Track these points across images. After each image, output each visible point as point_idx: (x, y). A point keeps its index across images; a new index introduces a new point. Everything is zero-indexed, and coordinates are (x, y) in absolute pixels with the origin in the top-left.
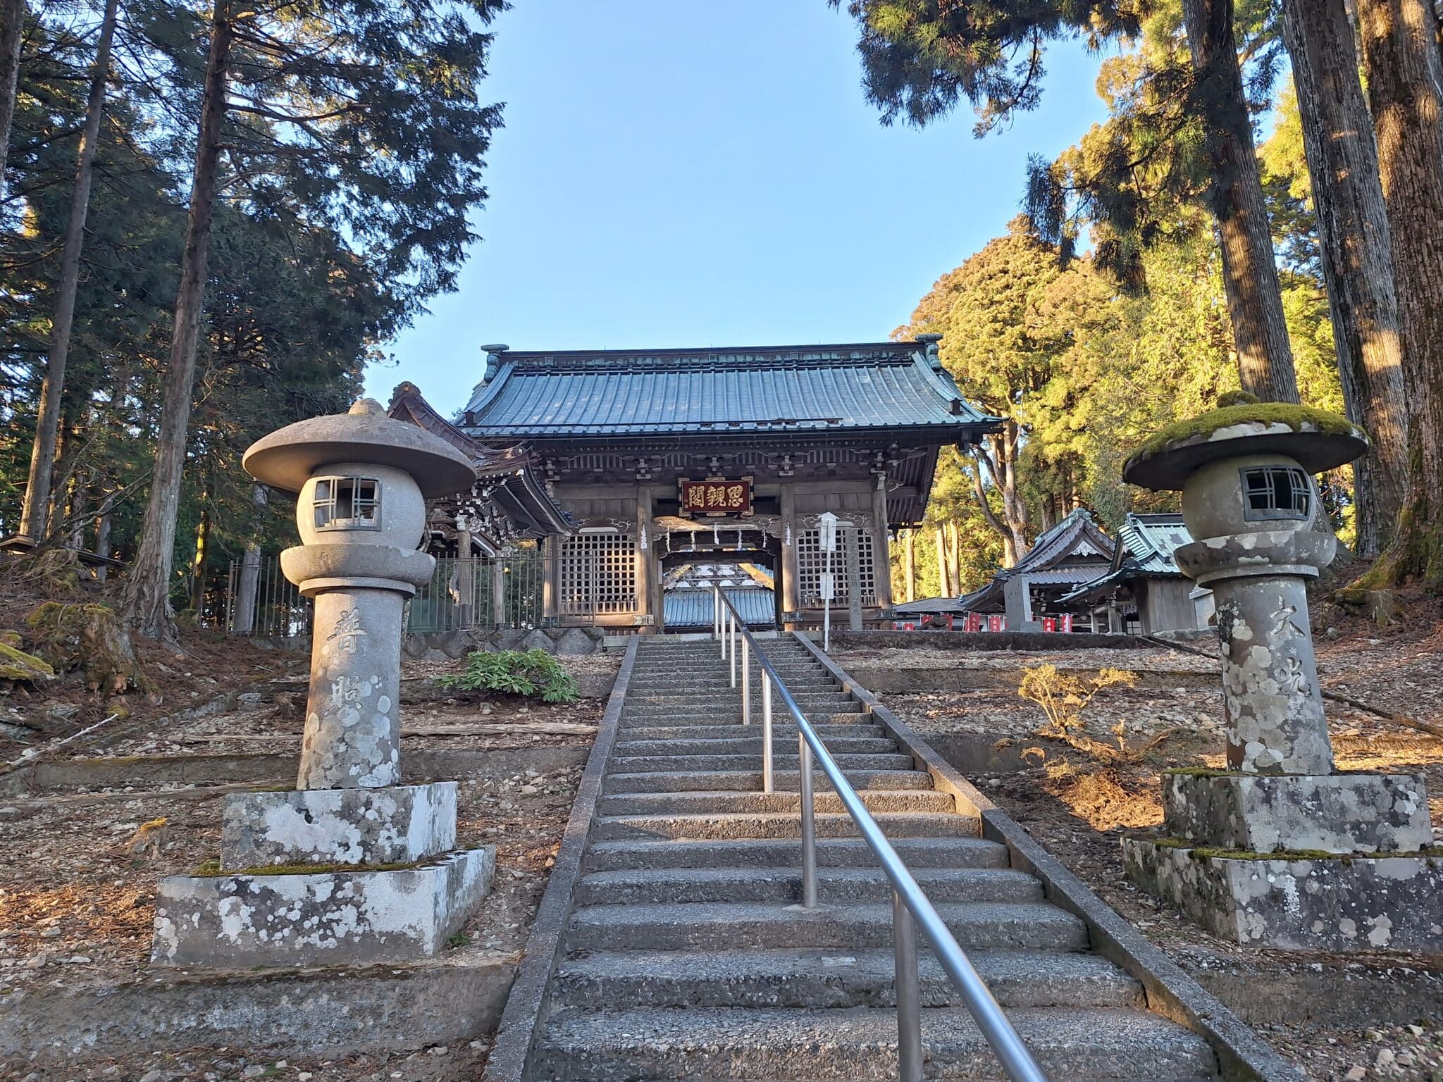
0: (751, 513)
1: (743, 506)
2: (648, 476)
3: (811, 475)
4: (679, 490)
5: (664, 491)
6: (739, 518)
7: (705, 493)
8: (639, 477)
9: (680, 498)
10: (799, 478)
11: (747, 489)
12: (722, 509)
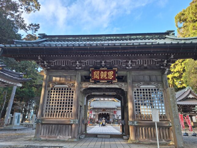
0: (116, 81)
1: (114, 79)
2: (80, 68)
3: (138, 68)
4: (90, 73)
5: (85, 73)
6: (112, 83)
7: (100, 74)
8: (77, 68)
9: (91, 75)
10: (134, 69)
11: (115, 72)
12: (106, 80)
